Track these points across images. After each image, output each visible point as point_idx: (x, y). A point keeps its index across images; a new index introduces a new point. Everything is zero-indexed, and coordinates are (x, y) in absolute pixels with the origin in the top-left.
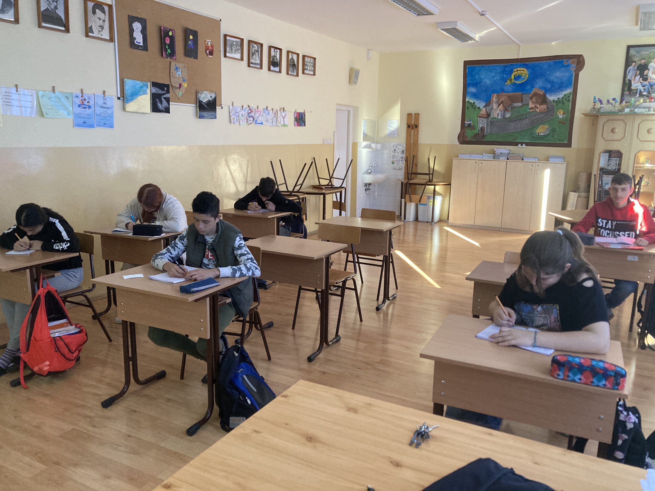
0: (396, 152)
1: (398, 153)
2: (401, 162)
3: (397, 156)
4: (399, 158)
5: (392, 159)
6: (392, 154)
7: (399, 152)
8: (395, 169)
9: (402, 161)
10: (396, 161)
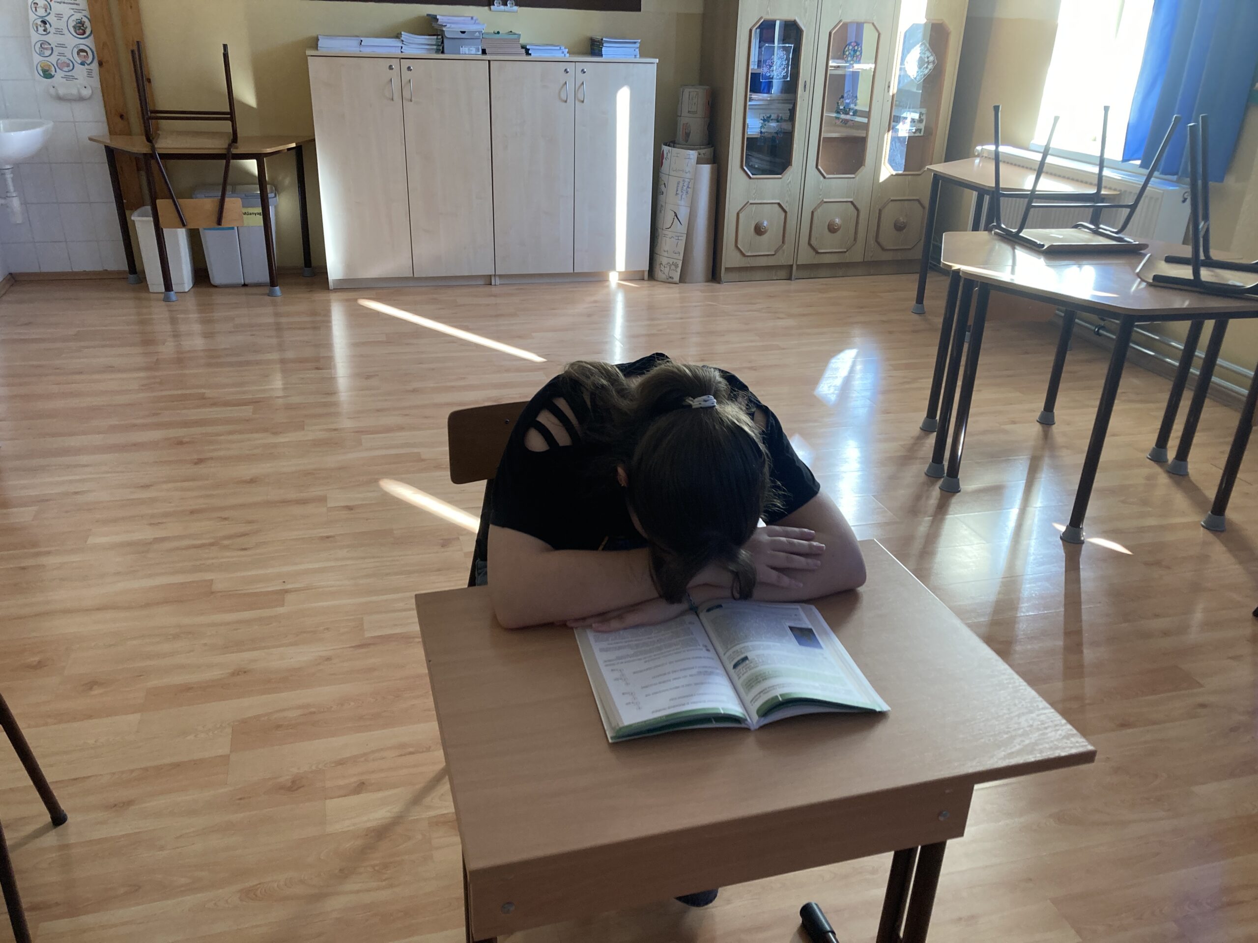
0: (51, 30)
1: (59, 32)
2: (80, 71)
3: (62, 46)
4: (70, 53)
5: (37, 59)
6: (35, 37)
7: (66, 31)
8: (60, 98)
9: (83, 64)
10: (60, 66)
